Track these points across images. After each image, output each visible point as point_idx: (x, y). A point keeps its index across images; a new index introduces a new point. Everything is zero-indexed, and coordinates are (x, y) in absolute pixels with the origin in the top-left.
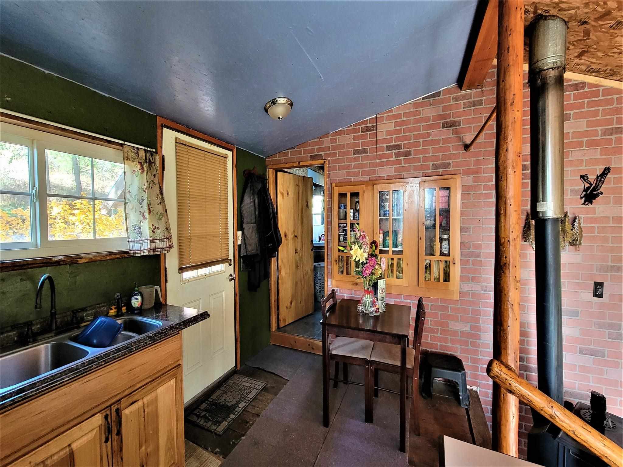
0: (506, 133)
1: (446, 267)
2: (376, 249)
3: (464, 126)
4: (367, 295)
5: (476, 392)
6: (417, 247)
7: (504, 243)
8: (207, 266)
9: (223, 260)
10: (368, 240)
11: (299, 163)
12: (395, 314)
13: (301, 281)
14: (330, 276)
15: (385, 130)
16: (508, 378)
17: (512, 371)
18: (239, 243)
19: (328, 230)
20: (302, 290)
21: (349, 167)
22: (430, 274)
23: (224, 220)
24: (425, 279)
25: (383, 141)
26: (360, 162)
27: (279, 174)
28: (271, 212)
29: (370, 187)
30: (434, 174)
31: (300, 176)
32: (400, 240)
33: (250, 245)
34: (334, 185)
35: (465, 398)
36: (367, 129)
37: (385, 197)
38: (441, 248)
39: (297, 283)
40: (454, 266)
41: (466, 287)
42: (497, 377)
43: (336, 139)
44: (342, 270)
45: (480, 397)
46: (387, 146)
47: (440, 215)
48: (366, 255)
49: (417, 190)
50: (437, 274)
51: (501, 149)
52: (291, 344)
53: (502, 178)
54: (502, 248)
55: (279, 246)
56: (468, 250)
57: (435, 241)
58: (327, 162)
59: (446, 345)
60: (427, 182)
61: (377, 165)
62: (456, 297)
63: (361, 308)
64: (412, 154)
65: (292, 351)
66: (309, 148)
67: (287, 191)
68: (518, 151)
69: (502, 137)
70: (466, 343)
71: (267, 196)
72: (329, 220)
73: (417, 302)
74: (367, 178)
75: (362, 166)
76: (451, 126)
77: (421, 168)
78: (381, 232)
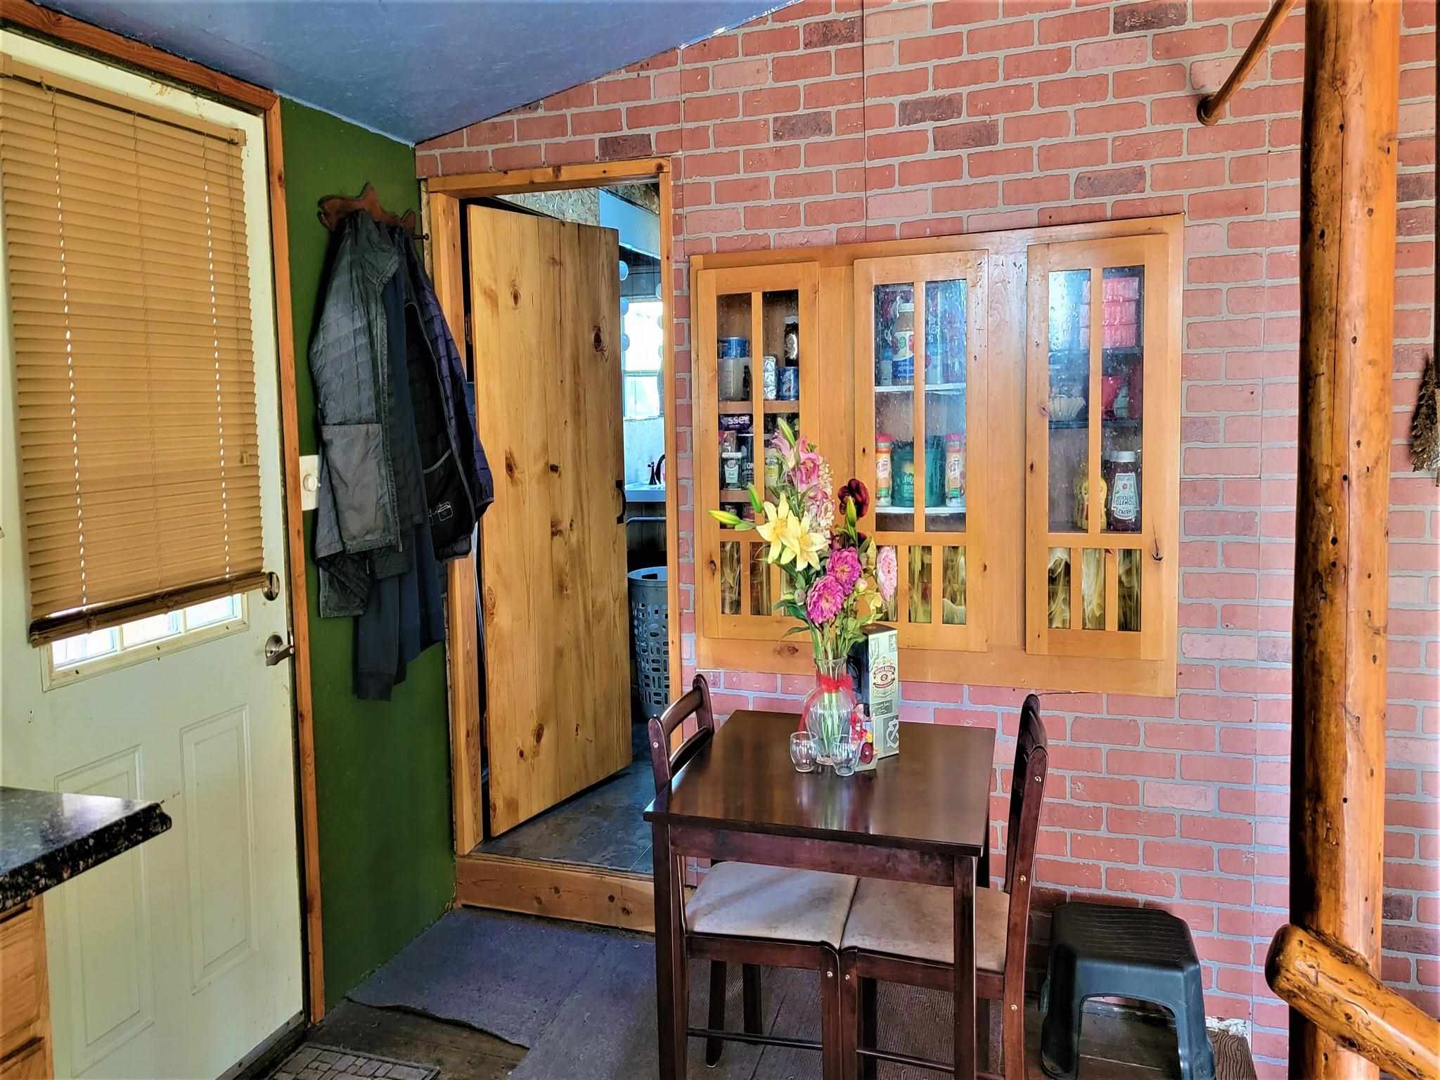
0: (1341, 60)
1: (1129, 572)
2: (860, 513)
3: (1197, 25)
4: (826, 695)
5: (1242, 1041)
6: (1019, 499)
7: (1328, 486)
8: (168, 608)
9: (238, 579)
10: (828, 482)
11: (557, 169)
12: (939, 763)
13: (578, 647)
14: (690, 622)
15: (897, 38)
16: (1342, 993)
17: (1357, 966)
18: (309, 502)
19: (678, 439)
20: (581, 679)
21: (754, 189)
22: (1068, 602)
23: (237, 410)
24: (1051, 621)
25: (887, 83)
26: (802, 169)
27: (475, 212)
28: (446, 372)
29: (842, 271)
30: (1087, 216)
31: (563, 224)
32: (953, 474)
33: (359, 510)
34: (697, 261)
35: (1201, 1067)
36: (826, 34)
37: (900, 307)
38: (1108, 504)
39: (560, 653)
40: (1158, 568)
41: (1203, 647)
42: (1305, 991)
43: (704, 72)
44: (735, 597)
45: (1255, 1059)
46: (904, 105)
47: (1106, 374)
48: (820, 541)
49: (1019, 278)
50: (1096, 601)
51: (1322, 125)
52: (538, 900)
53: (1322, 235)
54: (1320, 508)
55: (482, 510)
56: (1209, 508)
57: (1085, 474)
58: (668, 168)
59: (1128, 867)
60: (1058, 247)
61: (868, 180)
62: (1166, 684)
63: (804, 747)
64: (1000, 136)
65: (543, 928)
66: (596, 107)
67: (513, 284)
68: (1385, 130)
69: (1325, 74)
70: (1203, 860)
71: (424, 306)
72: (680, 401)
73: (1019, 711)
74: (828, 233)
75: (809, 185)
76: (1146, 25)
77: (1035, 191)
78: (883, 445)
